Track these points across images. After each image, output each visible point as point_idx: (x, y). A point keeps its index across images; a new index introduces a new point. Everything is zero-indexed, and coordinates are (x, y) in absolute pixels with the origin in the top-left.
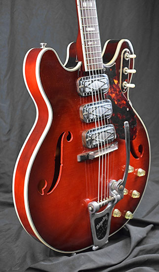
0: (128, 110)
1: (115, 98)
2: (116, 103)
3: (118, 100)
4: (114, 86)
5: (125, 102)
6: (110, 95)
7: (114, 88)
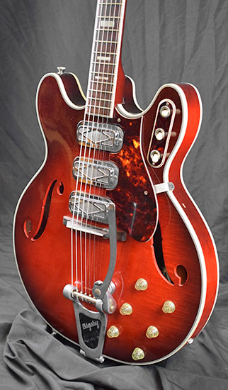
0: (146, 193)
1: (129, 167)
2: (128, 174)
3: (133, 173)
4: (132, 150)
5: (144, 180)
6: (121, 159)
7: (130, 152)
